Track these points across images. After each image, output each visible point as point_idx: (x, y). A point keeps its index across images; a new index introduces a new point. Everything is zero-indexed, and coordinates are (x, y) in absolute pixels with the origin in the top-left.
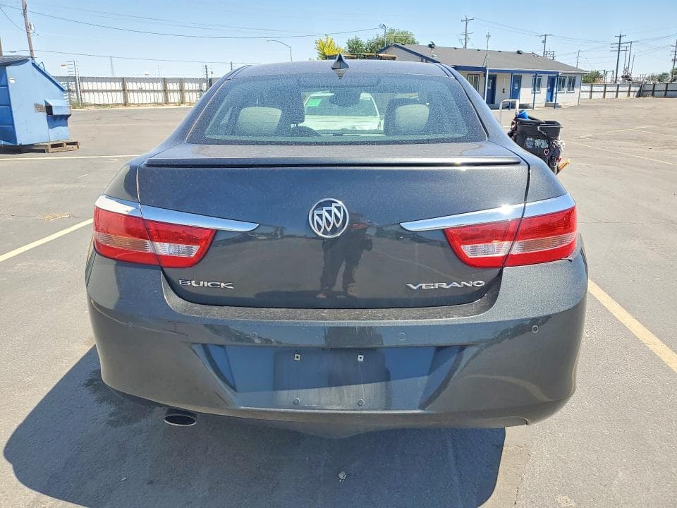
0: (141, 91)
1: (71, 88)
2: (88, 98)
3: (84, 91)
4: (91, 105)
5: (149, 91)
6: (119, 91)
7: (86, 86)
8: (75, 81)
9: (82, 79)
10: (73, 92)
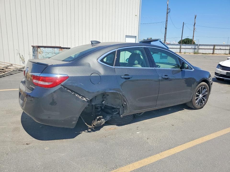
0: (220, 49)
1: (196, 48)
2: (200, 51)
3: (199, 49)
4: (201, 53)
5: (224, 49)
6: (212, 49)
7: (201, 47)
8: (197, 46)
9: (200, 45)
10: (196, 49)
